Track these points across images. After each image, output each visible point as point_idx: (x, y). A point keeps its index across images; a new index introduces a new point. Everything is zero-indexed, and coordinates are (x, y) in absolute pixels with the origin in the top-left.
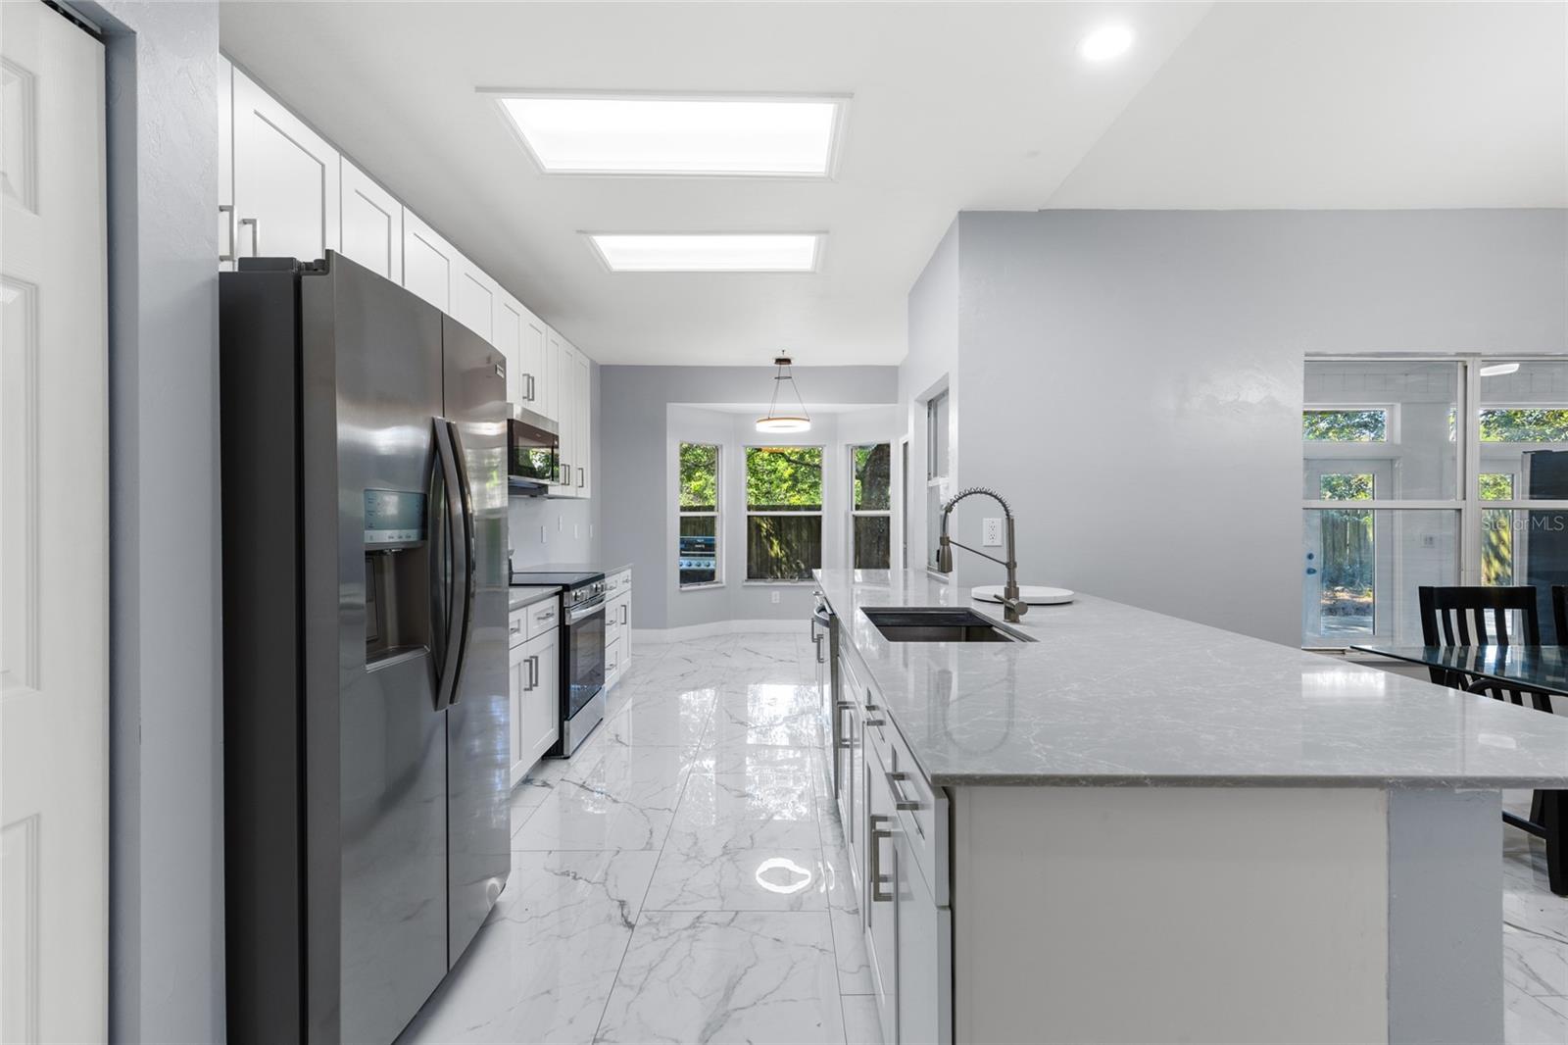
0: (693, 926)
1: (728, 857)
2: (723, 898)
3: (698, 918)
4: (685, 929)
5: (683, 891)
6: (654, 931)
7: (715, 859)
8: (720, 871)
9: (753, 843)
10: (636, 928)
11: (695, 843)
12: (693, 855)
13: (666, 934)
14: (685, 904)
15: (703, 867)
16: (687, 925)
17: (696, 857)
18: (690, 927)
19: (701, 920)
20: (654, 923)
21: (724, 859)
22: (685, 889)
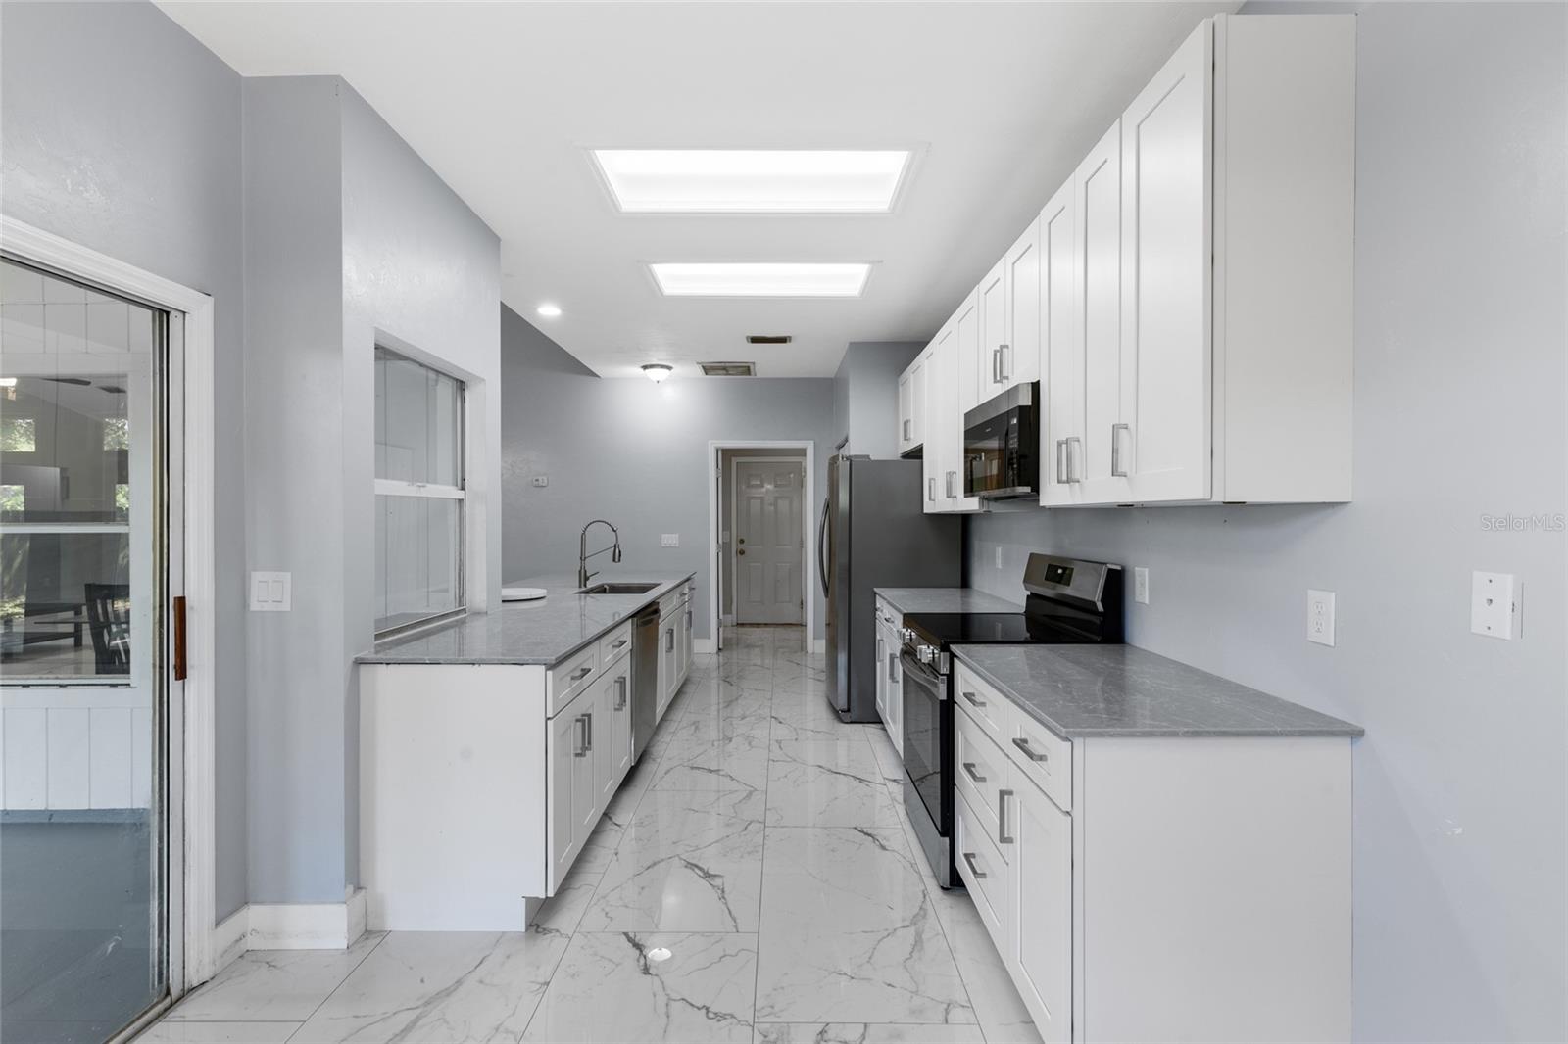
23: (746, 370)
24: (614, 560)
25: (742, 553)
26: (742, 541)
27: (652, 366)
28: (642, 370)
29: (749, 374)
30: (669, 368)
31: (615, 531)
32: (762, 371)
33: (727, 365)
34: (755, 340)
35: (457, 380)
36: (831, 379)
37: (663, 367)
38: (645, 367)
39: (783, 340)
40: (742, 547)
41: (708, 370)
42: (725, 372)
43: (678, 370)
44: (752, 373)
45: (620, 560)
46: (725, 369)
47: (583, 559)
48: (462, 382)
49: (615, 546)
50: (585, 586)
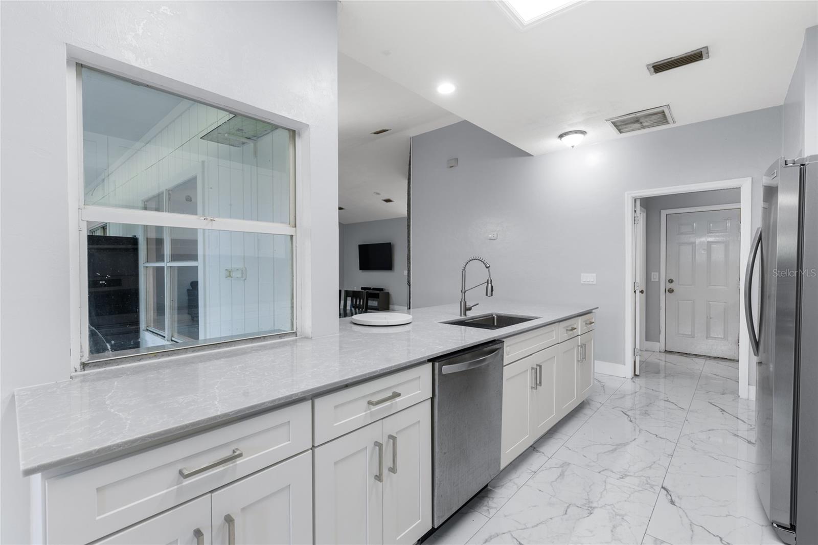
0: (627, 476)
1: (591, 505)
2: (605, 482)
3: (623, 478)
4: (631, 476)
5: (630, 495)
6: (649, 481)
7: (600, 508)
8: (601, 497)
9: (568, 507)
10: (661, 486)
11: (614, 527)
12: (618, 517)
13: (642, 478)
14: (630, 488)
15: (612, 505)
16: (628, 478)
17: (617, 515)
18: (628, 476)
19: (621, 477)
20: (649, 484)
21: (594, 505)
22: (628, 496)
23: (660, 117)
24: (487, 295)
25: (671, 291)
26: (671, 281)
27: (566, 134)
28: (559, 140)
29: (667, 122)
30: (583, 133)
31: (488, 268)
32: (682, 115)
33: (638, 115)
34: (659, 68)
35: (289, 130)
36: (781, 107)
37: (576, 132)
38: (561, 136)
39: (695, 57)
40: (670, 286)
41: (620, 125)
42: (637, 125)
43: (592, 133)
44: (670, 119)
45: (492, 295)
46: (637, 121)
47: (464, 292)
48: (294, 132)
49: (488, 282)
50: (465, 315)
